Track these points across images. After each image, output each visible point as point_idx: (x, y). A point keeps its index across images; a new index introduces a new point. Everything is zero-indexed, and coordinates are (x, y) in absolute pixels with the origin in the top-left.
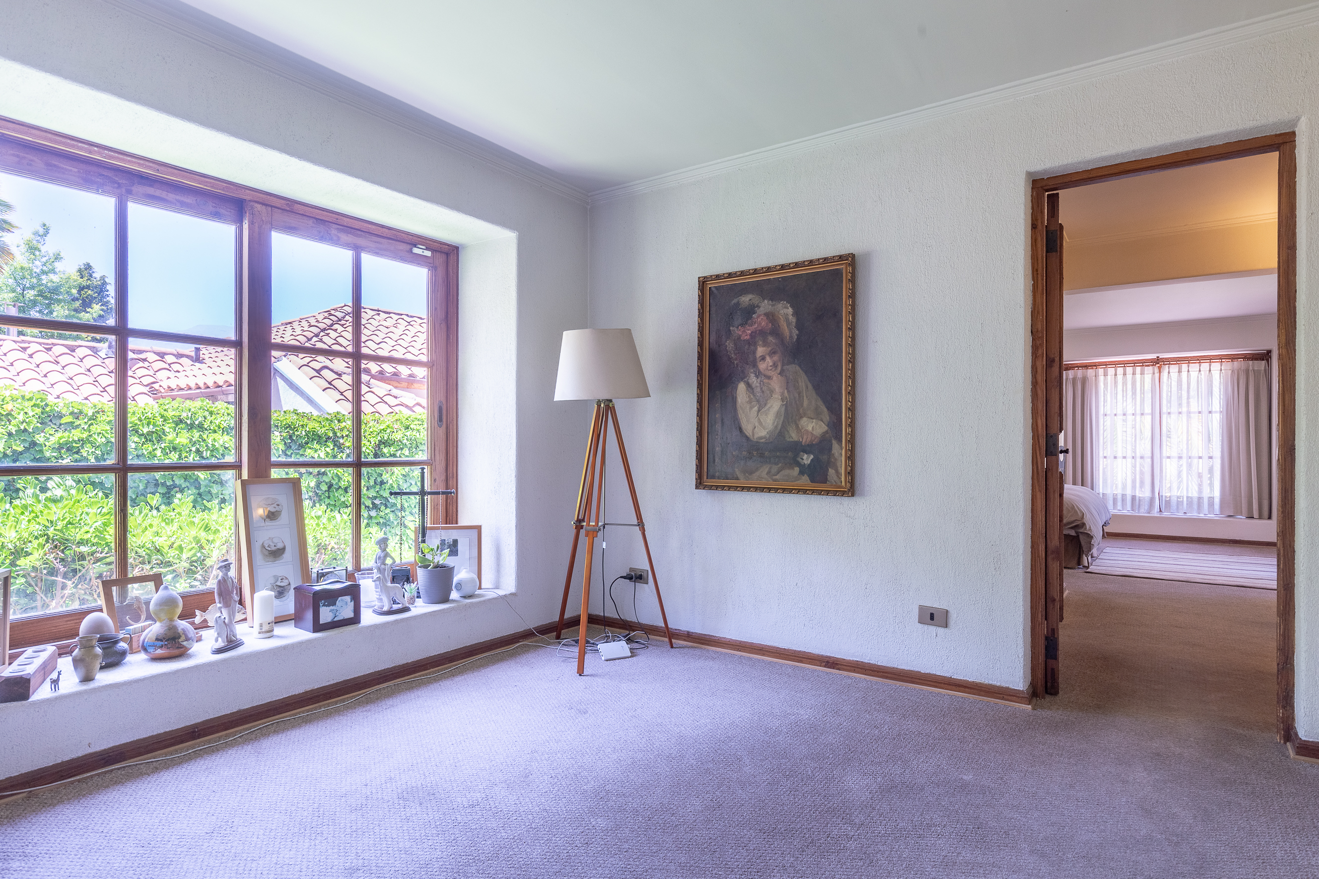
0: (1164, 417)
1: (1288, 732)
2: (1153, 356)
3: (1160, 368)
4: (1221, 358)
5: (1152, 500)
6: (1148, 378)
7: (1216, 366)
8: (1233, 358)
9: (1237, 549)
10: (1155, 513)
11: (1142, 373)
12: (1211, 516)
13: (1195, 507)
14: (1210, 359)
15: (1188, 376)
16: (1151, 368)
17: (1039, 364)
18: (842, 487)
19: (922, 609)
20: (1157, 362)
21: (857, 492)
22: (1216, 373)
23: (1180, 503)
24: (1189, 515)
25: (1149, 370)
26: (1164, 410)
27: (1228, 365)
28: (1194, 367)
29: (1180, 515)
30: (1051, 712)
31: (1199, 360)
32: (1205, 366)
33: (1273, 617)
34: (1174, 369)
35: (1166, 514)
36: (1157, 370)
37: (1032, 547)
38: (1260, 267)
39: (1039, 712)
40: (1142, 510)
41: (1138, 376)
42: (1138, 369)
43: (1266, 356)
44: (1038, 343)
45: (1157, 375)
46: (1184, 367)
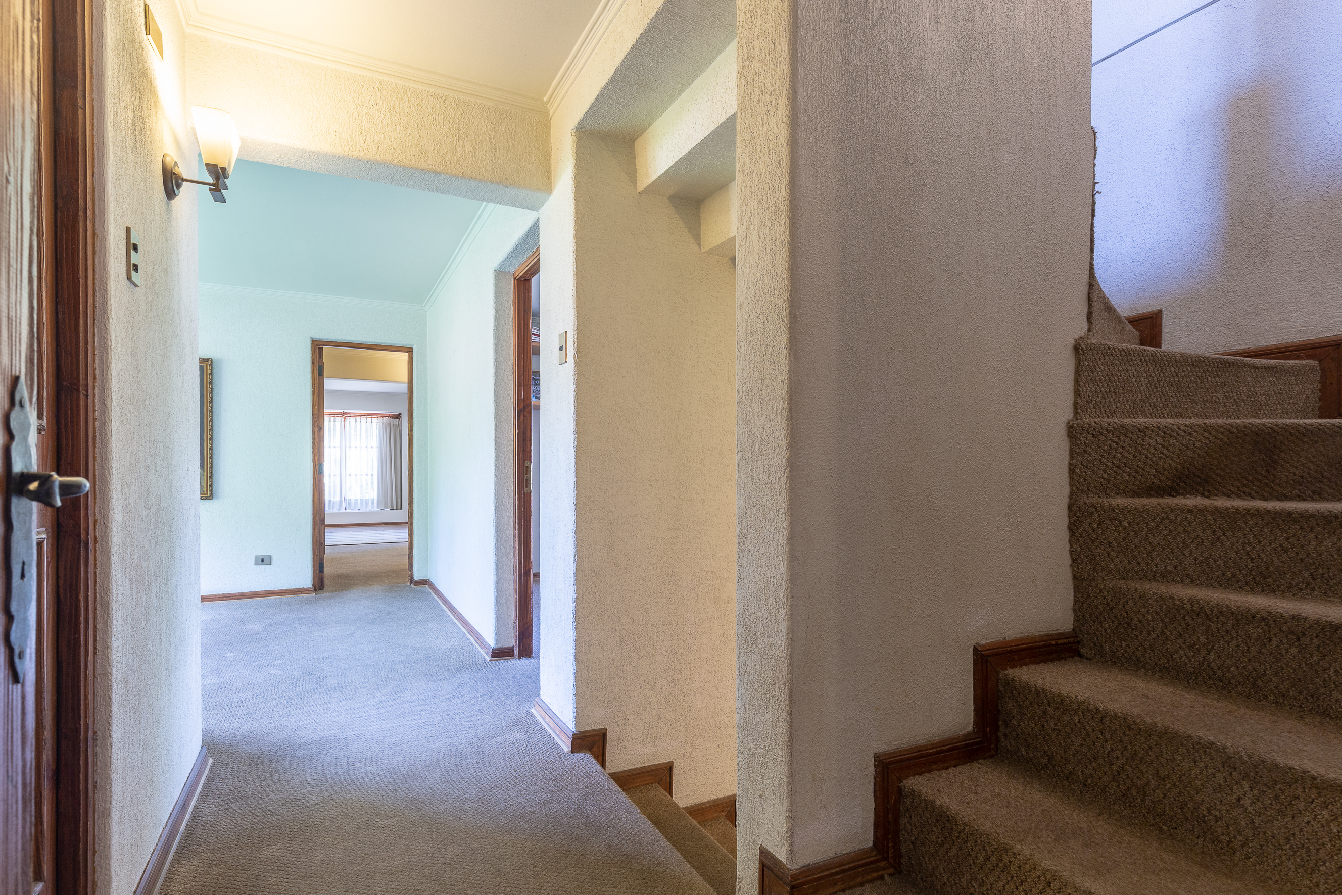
0: (347, 449)
1: (412, 580)
2: (342, 411)
3: (345, 418)
4: (377, 415)
5: (341, 501)
6: (338, 424)
7: (375, 420)
8: (383, 416)
9: (386, 527)
10: (342, 510)
11: (335, 421)
12: (373, 510)
13: (364, 505)
14: (372, 415)
15: (360, 425)
16: (339, 418)
17: (316, 430)
18: (205, 494)
19: (256, 557)
20: (343, 414)
21: (214, 496)
22: (375, 424)
23: (356, 503)
24: (361, 510)
25: (338, 419)
26: (347, 445)
27: (381, 420)
28: (363, 419)
29: (357, 510)
30: (321, 595)
31: (366, 415)
32: (369, 419)
33: (407, 551)
34: (353, 419)
35: (348, 511)
36: (343, 420)
37: (313, 518)
38: (399, 380)
39: (319, 595)
40: (335, 509)
41: (332, 423)
42: (332, 418)
43: (398, 416)
44: (315, 420)
45: (343, 423)
46: (358, 419)
